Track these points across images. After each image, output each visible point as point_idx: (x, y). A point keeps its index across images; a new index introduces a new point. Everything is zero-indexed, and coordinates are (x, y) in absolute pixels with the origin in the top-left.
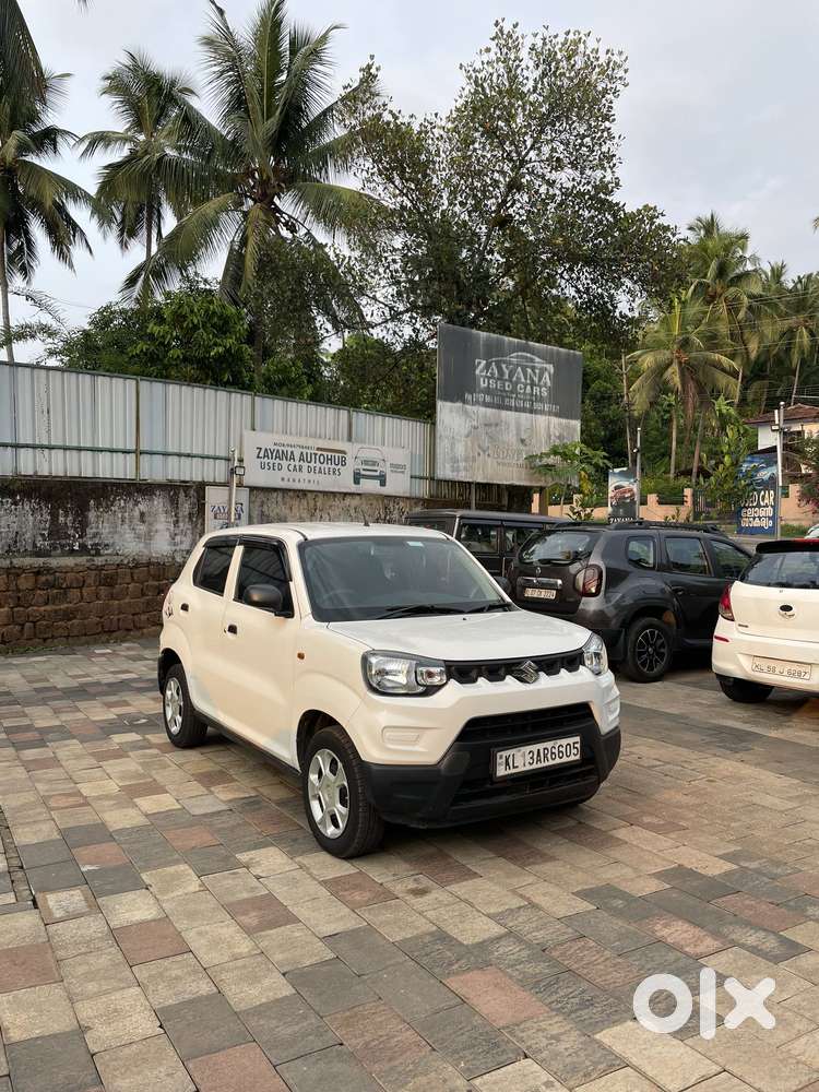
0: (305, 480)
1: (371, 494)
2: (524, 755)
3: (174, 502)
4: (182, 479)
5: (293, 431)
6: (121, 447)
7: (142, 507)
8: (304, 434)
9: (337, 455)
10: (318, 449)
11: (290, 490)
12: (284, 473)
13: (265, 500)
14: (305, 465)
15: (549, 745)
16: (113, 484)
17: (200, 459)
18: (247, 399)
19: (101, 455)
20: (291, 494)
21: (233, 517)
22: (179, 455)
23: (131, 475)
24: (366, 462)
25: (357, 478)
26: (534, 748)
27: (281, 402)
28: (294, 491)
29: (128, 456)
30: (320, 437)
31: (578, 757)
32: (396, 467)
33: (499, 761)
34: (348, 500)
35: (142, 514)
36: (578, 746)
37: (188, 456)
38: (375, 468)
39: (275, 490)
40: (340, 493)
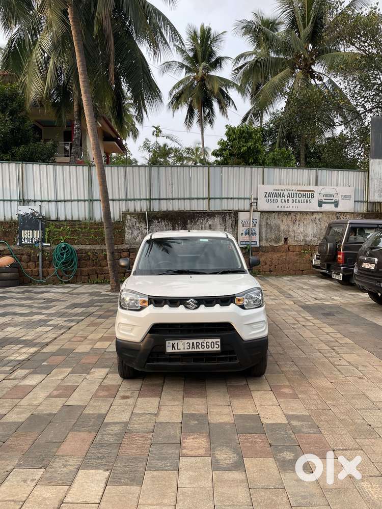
0: (290, 206)
1: (329, 212)
2: (184, 344)
3: (224, 220)
4: (229, 209)
5: (285, 183)
6: (202, 197)
7: (210, 222)
8: (290, 184)
9: (309, 193)
10: (298, 191)
11: (281, 212)
12: (279, 203)
13: (268, 217)
14: (290, 199)
15: (200, 341)
16: (197, 213)
17: (237, 200)
18: (261, 170)
19: (193, 201)
20: (283, 213)
21: (251, 225)
22: (227, 199)
23: (206, 208)
24: (326, 195)
25: (320, 204)
26: (191, 341)
27: (278, 169)
28: (284, 212)
29: (205, 200)
30: (299, 184)
31: (219, 349)
32: (345, 197)
33: (167, 344)
34: (315, 216)
35: (210, 225)
36: (219, 343)
37: (232, 198)
38: (331, 198)
39: (274, 212)
40: (310, 212)
